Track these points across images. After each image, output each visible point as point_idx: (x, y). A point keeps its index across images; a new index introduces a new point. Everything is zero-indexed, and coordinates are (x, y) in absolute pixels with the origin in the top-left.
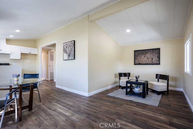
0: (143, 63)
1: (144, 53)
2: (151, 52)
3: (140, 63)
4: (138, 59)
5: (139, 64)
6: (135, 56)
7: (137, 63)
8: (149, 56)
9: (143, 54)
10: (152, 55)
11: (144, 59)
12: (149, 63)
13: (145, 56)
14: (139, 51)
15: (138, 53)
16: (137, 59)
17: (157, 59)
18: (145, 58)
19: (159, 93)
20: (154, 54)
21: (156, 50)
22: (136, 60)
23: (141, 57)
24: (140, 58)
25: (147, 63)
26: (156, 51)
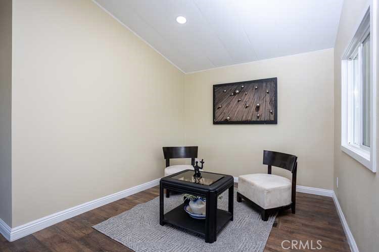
0: (234, 119)
1: (237, 91)
2: (254, 90)
3: (226, 119)
4: (224, 109)
5: (226, 122)
6: (216, 102)
7: (219, 119)
8: (250, 100)
9: (235, 93)
10: (256, 96)
11: (238, 109)
12: (249, 118)
13: (239, 101)
14: (225, 88)
15: (222, 92)
16: (219, 108)
17: (269, 107)
18: (240, 106)
19: (266, 214)
20: (263, 95)
21: (267, 84)
22: (218, 112)
23: (229, 104)
24: (227, 106)
25: (244, 119)
26: (266, 86)
